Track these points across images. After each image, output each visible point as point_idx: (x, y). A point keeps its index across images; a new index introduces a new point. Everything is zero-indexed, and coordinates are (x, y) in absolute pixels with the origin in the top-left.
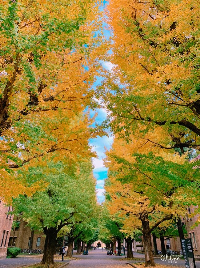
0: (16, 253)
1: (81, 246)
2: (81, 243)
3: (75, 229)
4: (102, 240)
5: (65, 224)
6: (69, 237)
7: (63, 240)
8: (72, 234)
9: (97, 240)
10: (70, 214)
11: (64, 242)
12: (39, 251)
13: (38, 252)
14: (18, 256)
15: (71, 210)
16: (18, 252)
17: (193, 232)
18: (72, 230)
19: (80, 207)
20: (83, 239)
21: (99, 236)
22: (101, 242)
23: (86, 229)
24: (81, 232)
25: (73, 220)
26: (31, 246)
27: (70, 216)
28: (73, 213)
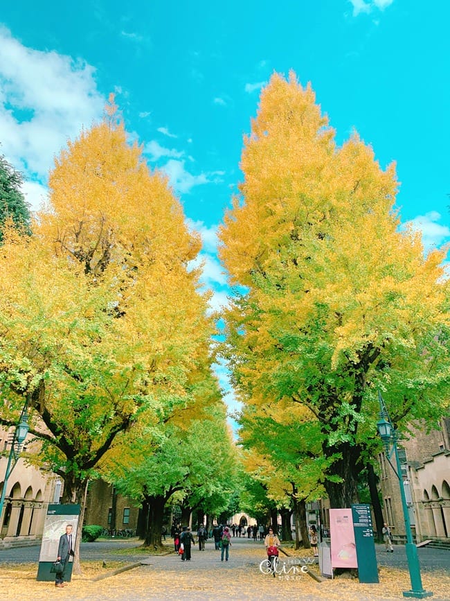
0: (97, 534)
1: (205, 524)
2: (205, 517)
3: (191, 495)
4: (247, 511)
5: (176, 489)
6: (182, 508)
7: (170, 512)
8: (187, 503)
9: (238, 513)
10: (184, 476)
11: (172, 515)
12: (128, 532)
13: (127, 534)
14: (98, 540)
15: (185, 471)
16: (99, 534)
17: (389, 497)
18: (187, 496)
19: (198, 465)
20: (208, 510)
21: (243, 505)
22: (247, 517)
23: (211, 494)
24: (203, 499)
25: (189, 484)
26: (113, 524)
27: (183, 478)
28: (187, 475)
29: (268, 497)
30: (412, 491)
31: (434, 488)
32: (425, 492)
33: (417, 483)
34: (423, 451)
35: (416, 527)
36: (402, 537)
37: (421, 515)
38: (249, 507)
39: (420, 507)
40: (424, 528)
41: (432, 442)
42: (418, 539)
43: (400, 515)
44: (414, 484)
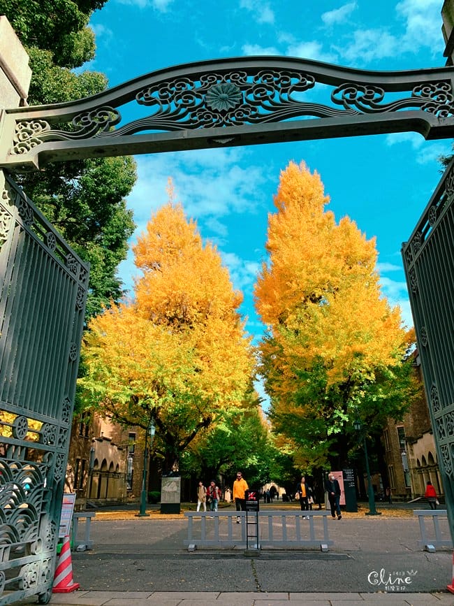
4: (276, 481)
9: (268, 483)
21: (273, 475)
22: (276, 486)
28: (234, 452)
29: (294, 467)
30: (408, 461)
31: (423, 458)
32: (418, 461)
33: (413, 454)
34: (418, 429)
35: (412, 488)
36: (401, 496)
37: (415, 478)
38: (278, 477)
39: (414, 473)
40: (417, 488)
41: (426, 421)
42: (413, 497)
43: (400, 479)
44: (410, 455)
